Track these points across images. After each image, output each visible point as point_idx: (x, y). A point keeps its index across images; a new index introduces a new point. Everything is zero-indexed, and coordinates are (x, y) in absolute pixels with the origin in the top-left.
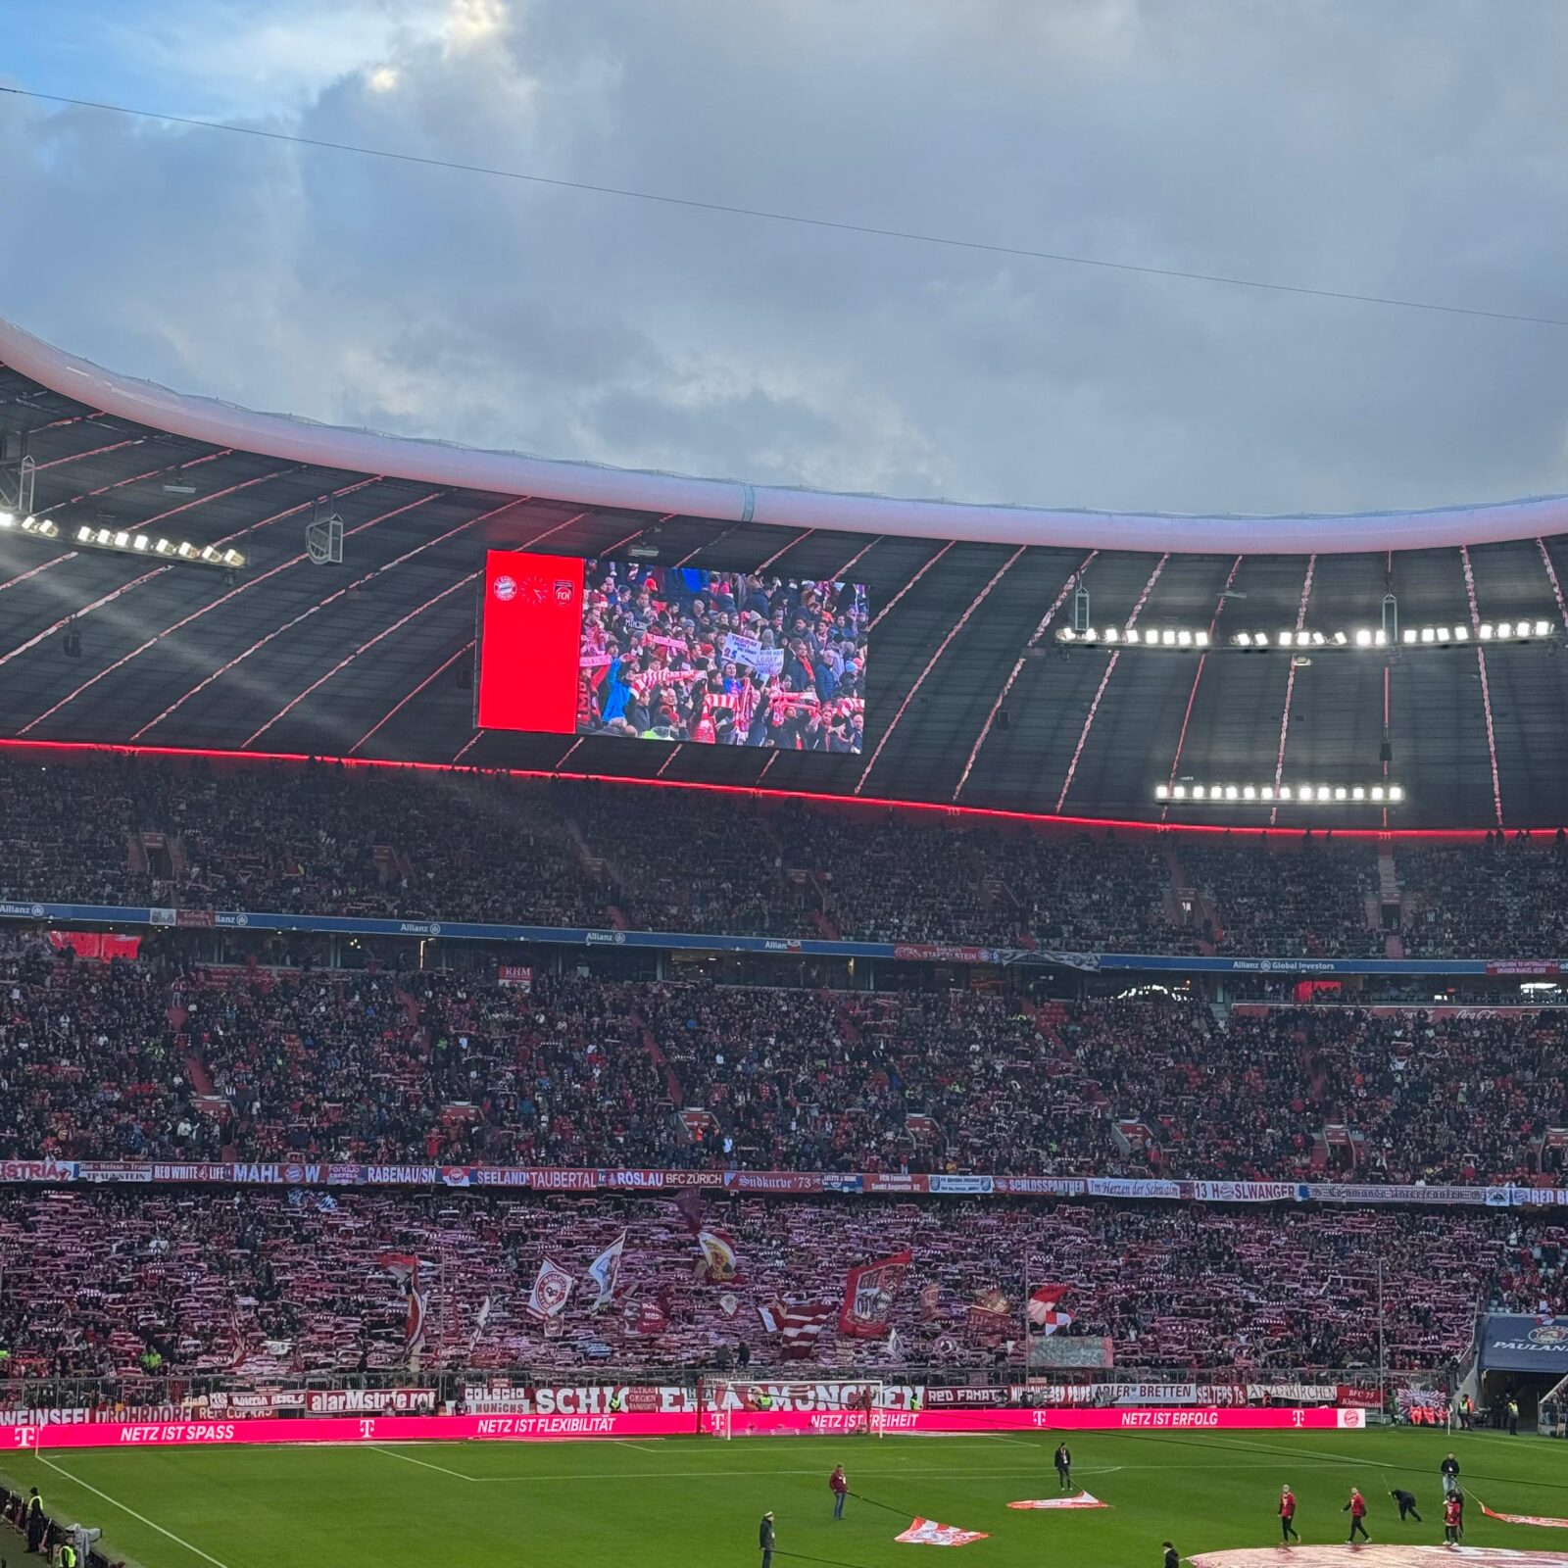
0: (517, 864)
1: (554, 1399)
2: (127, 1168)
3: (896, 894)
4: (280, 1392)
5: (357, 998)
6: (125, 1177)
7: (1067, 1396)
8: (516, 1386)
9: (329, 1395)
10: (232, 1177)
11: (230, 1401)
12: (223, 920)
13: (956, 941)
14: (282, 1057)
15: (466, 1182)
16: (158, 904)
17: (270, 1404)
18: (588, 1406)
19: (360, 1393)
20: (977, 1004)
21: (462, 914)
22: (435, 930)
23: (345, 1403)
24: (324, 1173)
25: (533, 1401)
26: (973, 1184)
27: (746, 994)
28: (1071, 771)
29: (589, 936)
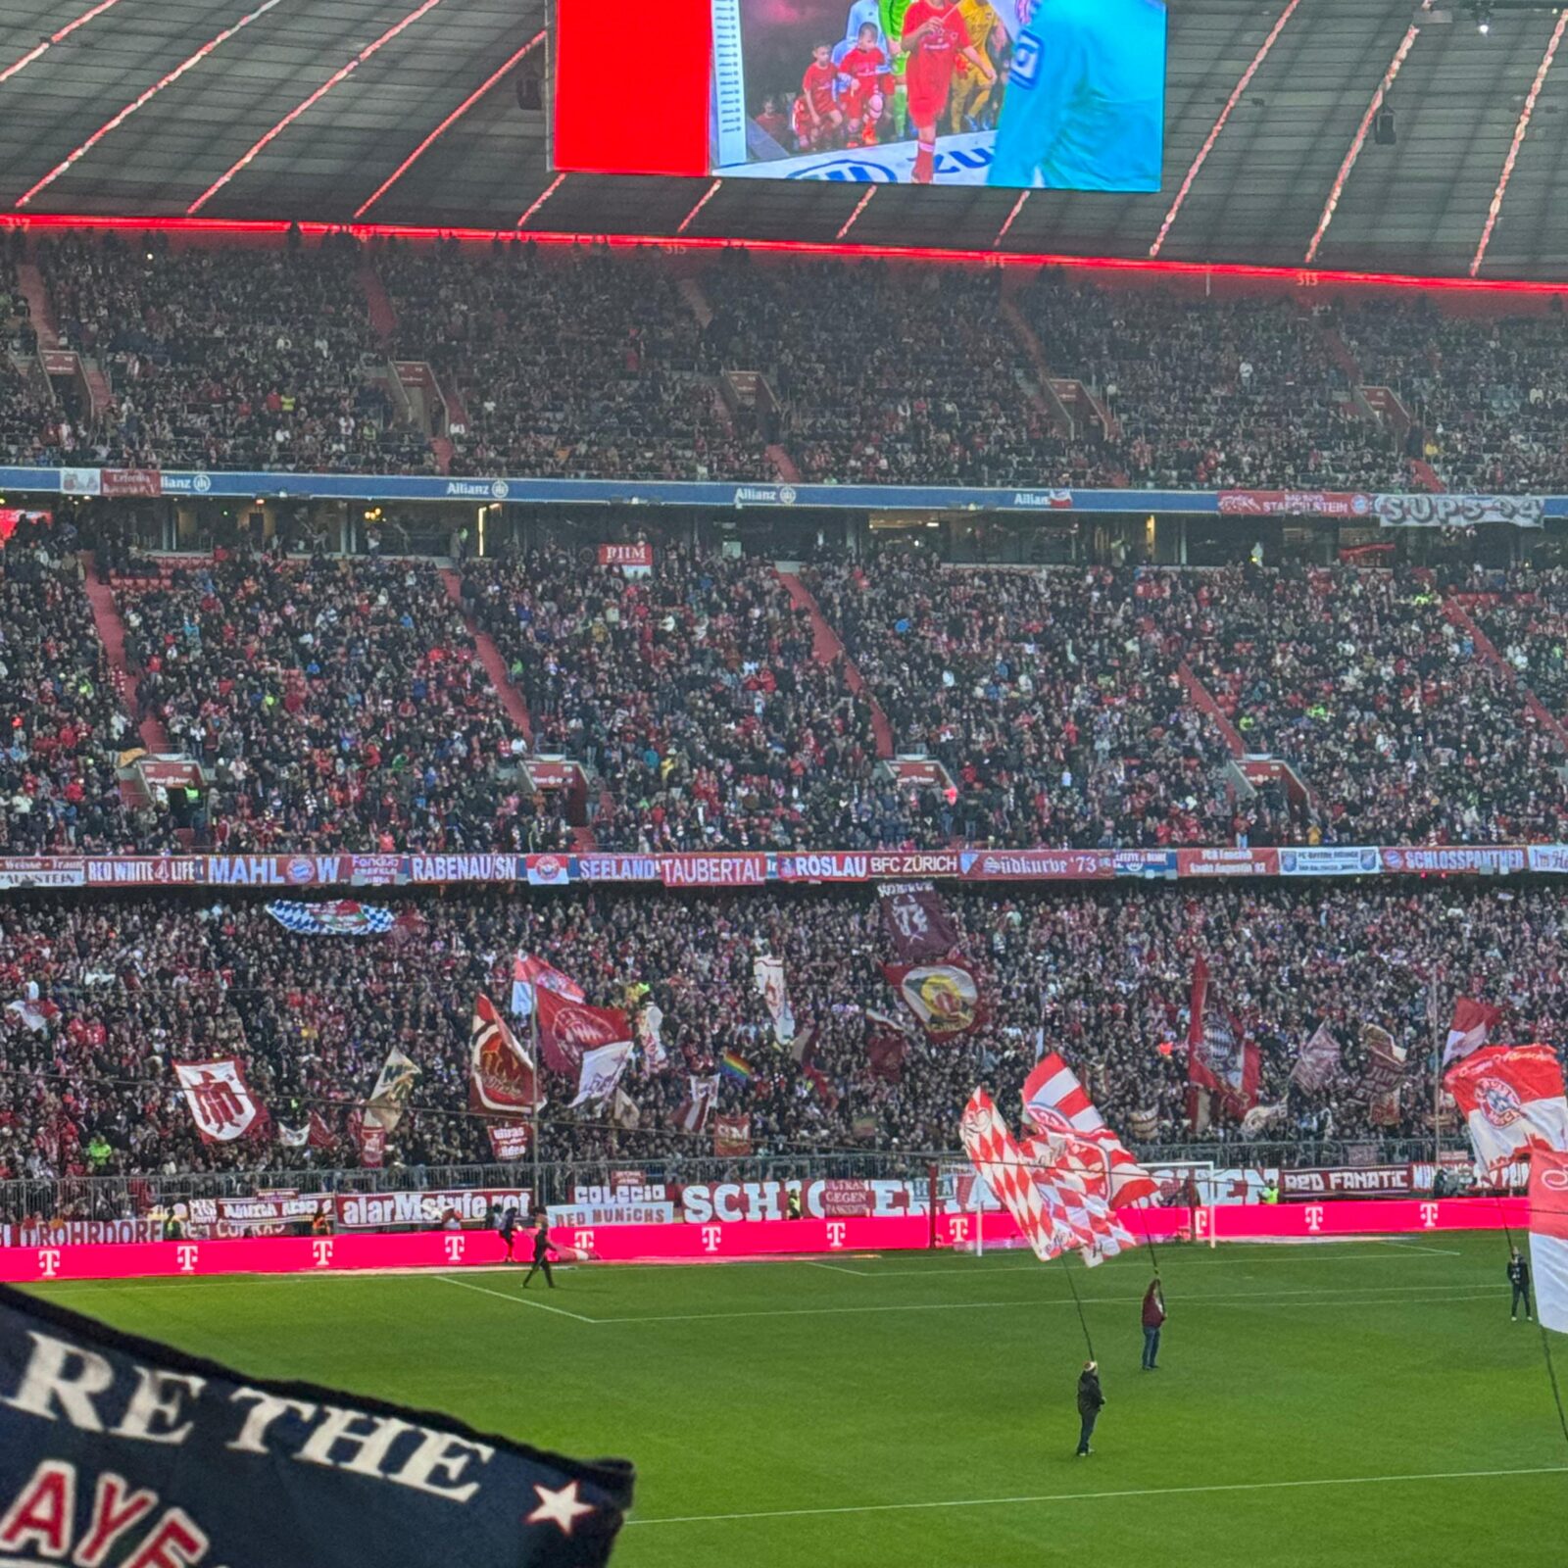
0: (623, 383)
1: (711, 1201)
2: (47, 866)
3: (1219, 413)
4: (294, 1197)
5: (383, 600)
6: (44, 880)
7: (1500, 1177)
8: (651, 1182)
9: (369, 1200)
10: (206, 876)
11: (220, 1210)
12: (173, 484)
13: (1317, 484)
14: (274, 694)
15: (563, 878)
16: (73, 461)
17: (280, 1215)
18: (763, 1209)
19: (415, 1197)
20: (1350, 581)
21: (539, 465)
22: (501, 490)
23: (393, 1212)
24: (345, 868)
25: (679, 1204)
26: (1349, 861)
27: (986, 577)
28: (1495, 207)
29: (739, 493)
